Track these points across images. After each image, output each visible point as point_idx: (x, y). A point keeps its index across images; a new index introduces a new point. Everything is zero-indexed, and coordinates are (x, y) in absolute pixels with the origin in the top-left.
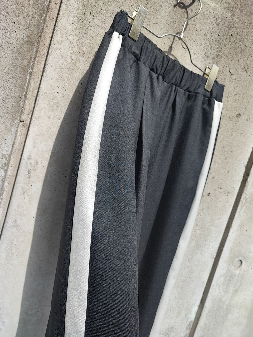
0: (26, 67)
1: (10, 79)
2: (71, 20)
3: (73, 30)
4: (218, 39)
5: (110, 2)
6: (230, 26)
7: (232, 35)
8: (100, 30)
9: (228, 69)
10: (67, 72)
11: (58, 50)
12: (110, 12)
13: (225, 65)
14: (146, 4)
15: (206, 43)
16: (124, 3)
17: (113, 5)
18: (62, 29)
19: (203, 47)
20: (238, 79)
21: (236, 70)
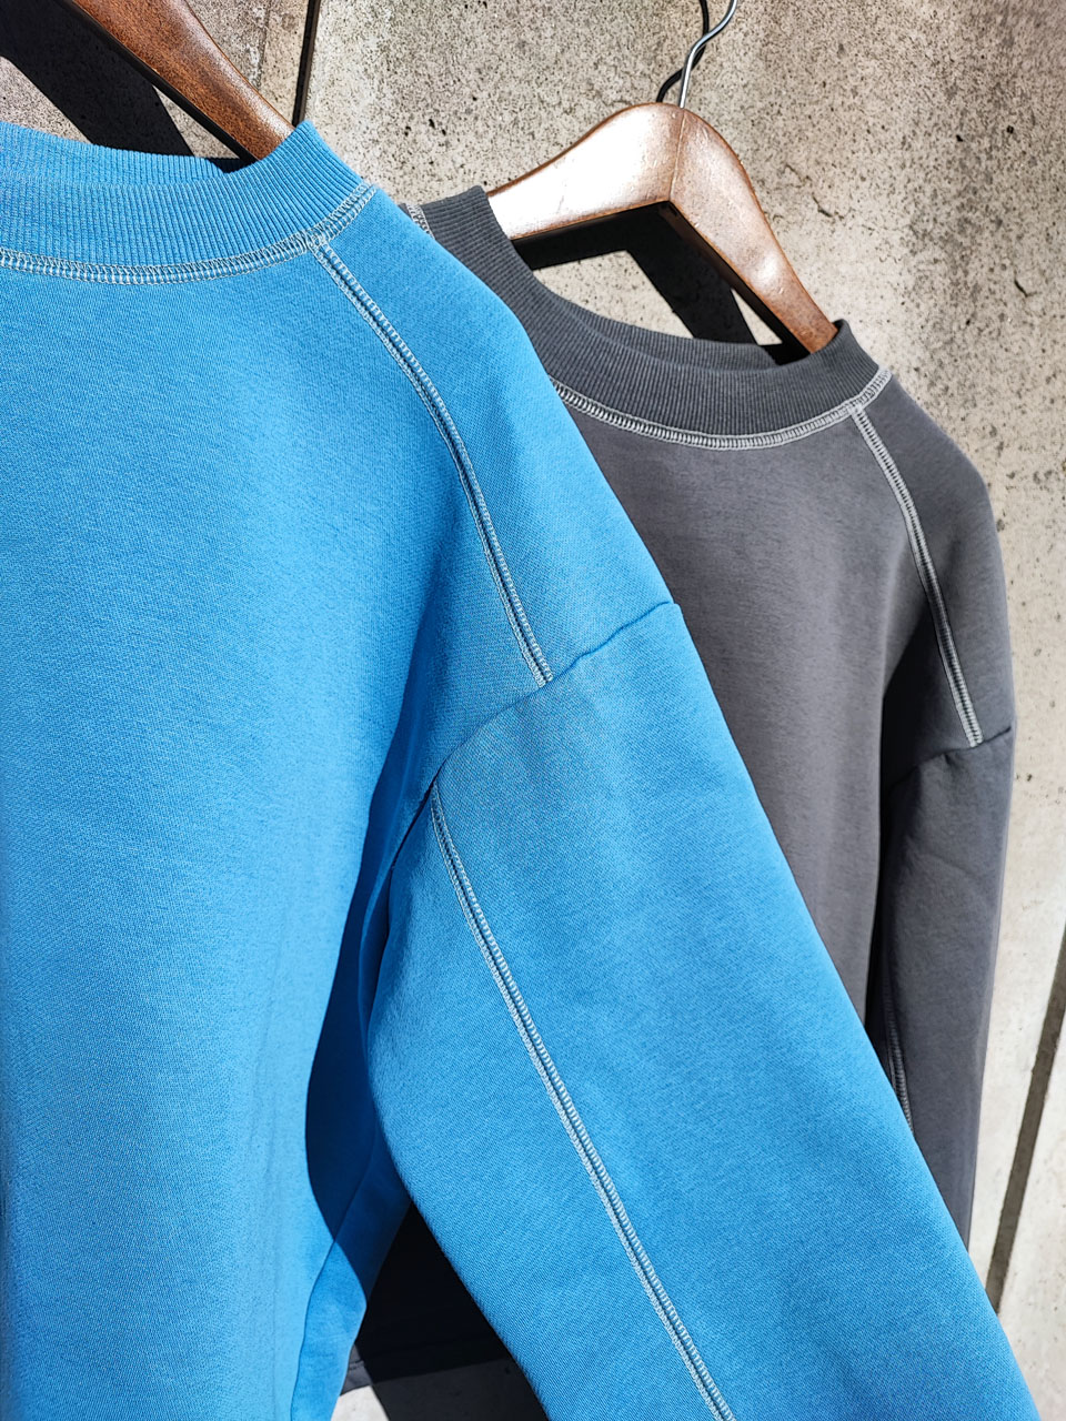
4: (959, 155)
5: (504, 64)
6: (999, 92)
7: (1010, 130)
9: (1008, 275)
12: (511, 108)
13: (997, 261)
14: (653, 48)
15: (912, 177)
16: (563, 60)
17: (519, 74)
19: (900, 198)
20: (1054, 312)
21: (1043, 273)
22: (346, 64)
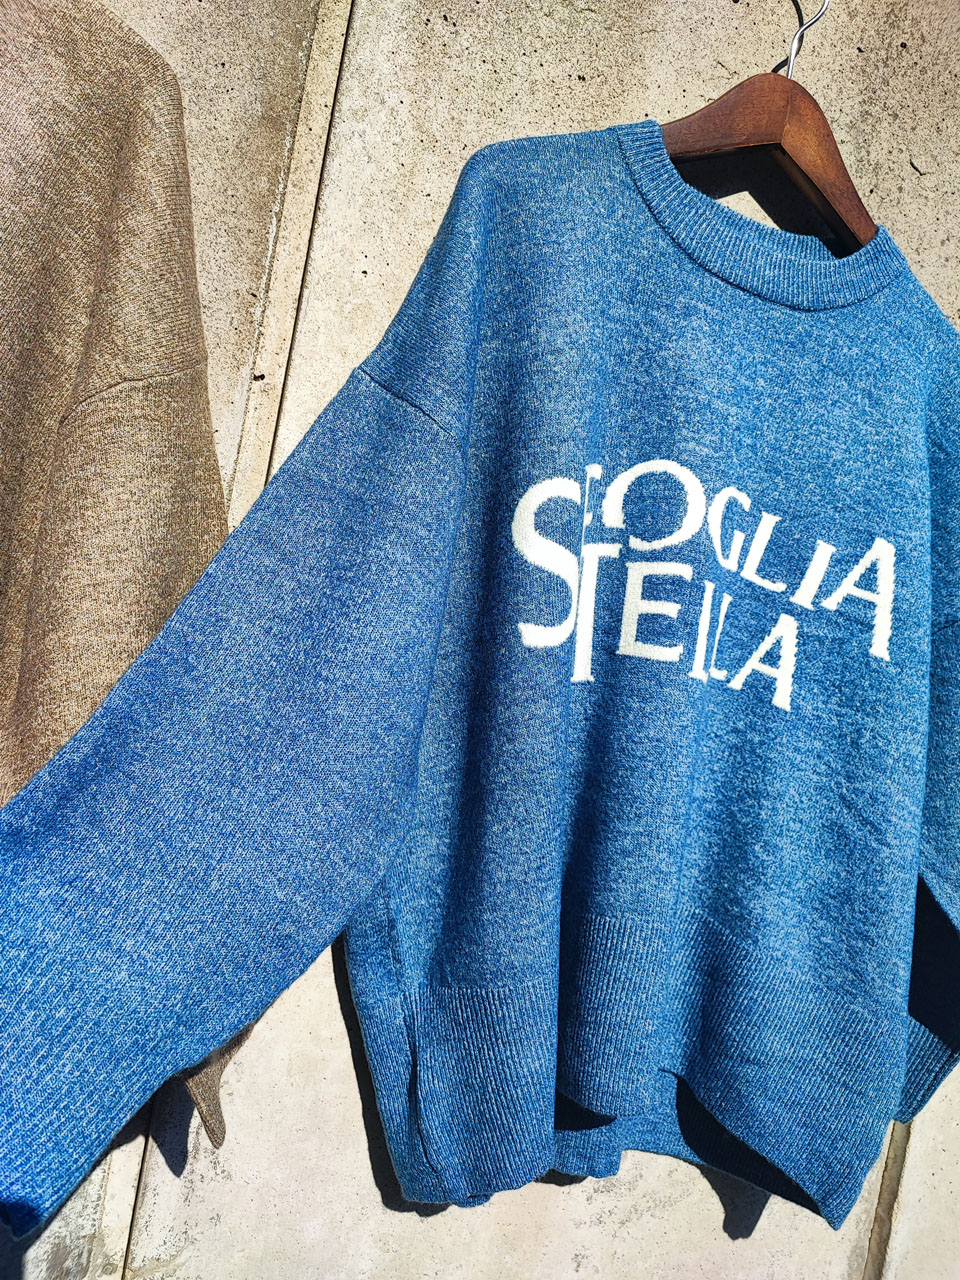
0: (264, 197)
1: (219, 239)
2: (386, 44)
3: (396, 73)
4: (860, 62)
6: (893, 16)
7: (904, 45)
8: (478, 68)
9: (905, 156)
10: (388, 205)
11: (356, 139)
12: (504, 10)
13: (895, 146)
15: (820, 76)
18: (363, 72)
20: (945, 189)
21: (934, 158)
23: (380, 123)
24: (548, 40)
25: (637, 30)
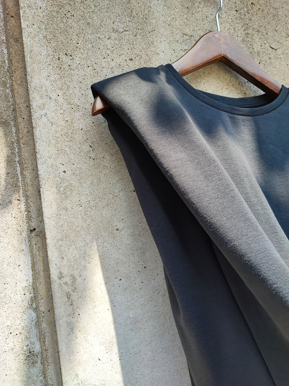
2: (45, 74)
3: (52, 84)
4: (238, 15)
5: (84, 31)
7: (252, 4)
8: (87, 70)
9: (267, 46)
10: (66, 139)
11: (44, 118)
12: (90, 43)
13: (262, 42)
14: (130, 13)
15: (225, 26)
16: (102, 24)
17: (90, 32)
18: (38, 89)
21: (278, 42)
22: (34, 45)
23: (52, 108)
24: (112, 49)
25: (147, 32)
